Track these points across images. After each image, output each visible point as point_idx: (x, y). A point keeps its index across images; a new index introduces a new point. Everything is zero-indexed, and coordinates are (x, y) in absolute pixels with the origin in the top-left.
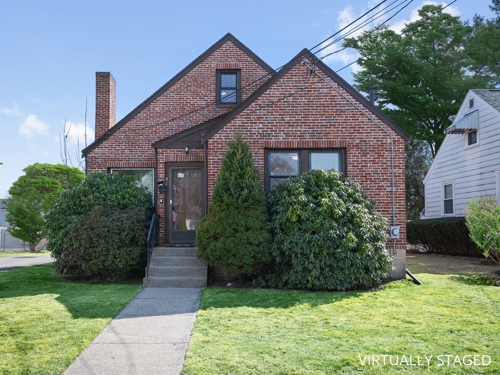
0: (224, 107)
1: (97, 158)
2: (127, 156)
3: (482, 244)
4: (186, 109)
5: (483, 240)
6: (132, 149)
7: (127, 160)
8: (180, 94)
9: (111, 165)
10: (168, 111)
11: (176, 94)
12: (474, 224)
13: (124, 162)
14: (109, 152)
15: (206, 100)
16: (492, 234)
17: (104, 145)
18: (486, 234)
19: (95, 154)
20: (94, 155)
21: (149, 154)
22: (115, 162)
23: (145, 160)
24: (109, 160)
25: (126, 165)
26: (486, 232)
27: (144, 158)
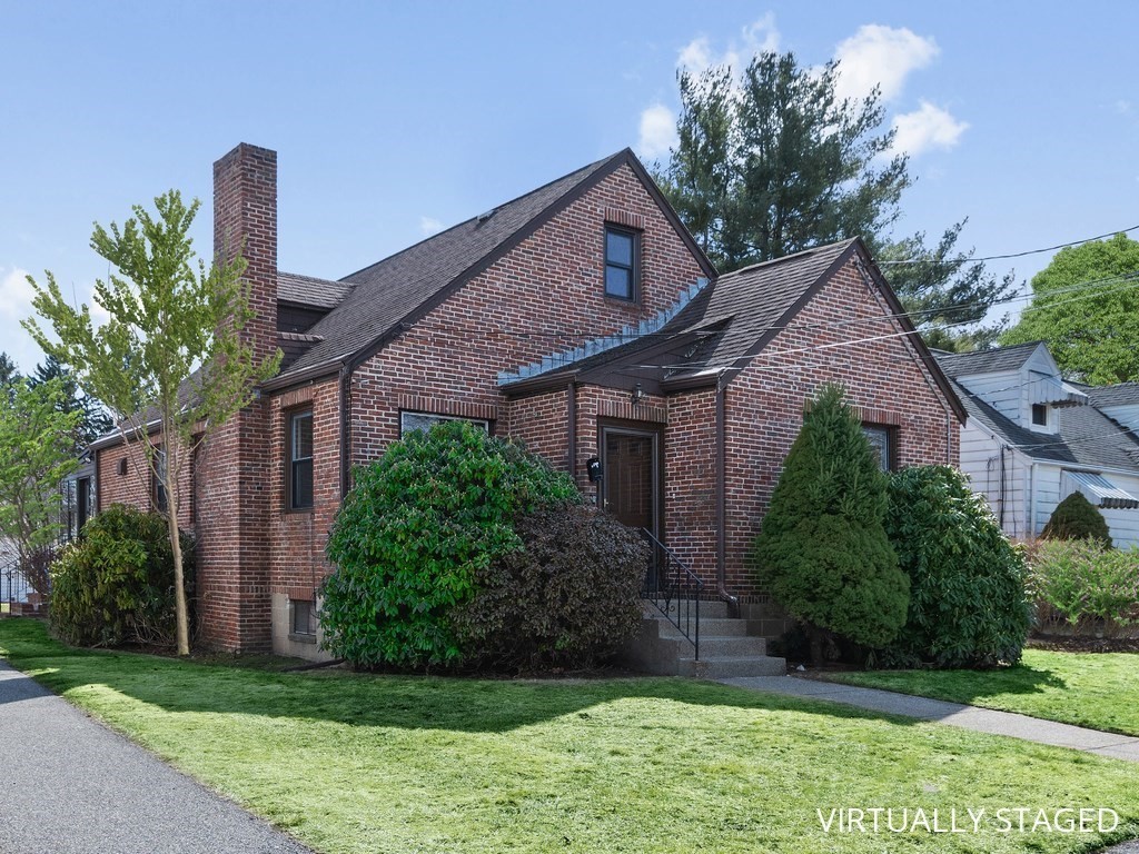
0: (618, 306)
1: (376, 383)
2: (439, 386)
3: (1067, 605)
4: (551, 295)
5: (1069, 599)
6: (450, 371)
7: (440, 396)
8: (541, 260)
9: (405, 402)
10: (519, 294)
11: (533, 258)
12: (1054, 578)
13: (433, 400)
14: (401, 370)
15: (587, 284)
16: (1090, 590)
17: (391, 353)
18: (1077, 592)
19: (371, 371)
20: (368, 374)
21: (483, 386)
22: (415, 398)
23: (475, 401)
24: (403, 391)
25: (438, 406)
26: (1077, 588)
27: (473, 395)
